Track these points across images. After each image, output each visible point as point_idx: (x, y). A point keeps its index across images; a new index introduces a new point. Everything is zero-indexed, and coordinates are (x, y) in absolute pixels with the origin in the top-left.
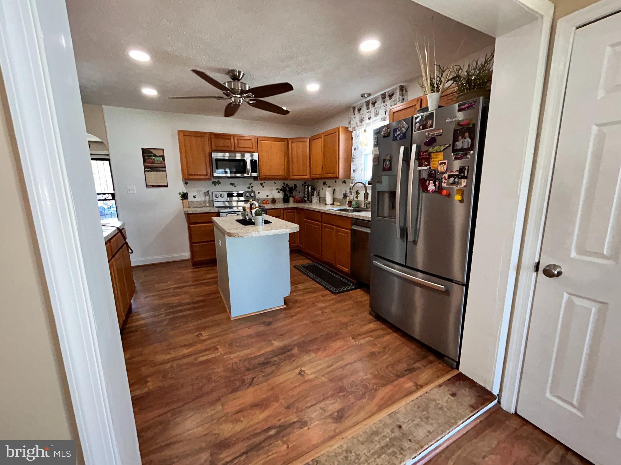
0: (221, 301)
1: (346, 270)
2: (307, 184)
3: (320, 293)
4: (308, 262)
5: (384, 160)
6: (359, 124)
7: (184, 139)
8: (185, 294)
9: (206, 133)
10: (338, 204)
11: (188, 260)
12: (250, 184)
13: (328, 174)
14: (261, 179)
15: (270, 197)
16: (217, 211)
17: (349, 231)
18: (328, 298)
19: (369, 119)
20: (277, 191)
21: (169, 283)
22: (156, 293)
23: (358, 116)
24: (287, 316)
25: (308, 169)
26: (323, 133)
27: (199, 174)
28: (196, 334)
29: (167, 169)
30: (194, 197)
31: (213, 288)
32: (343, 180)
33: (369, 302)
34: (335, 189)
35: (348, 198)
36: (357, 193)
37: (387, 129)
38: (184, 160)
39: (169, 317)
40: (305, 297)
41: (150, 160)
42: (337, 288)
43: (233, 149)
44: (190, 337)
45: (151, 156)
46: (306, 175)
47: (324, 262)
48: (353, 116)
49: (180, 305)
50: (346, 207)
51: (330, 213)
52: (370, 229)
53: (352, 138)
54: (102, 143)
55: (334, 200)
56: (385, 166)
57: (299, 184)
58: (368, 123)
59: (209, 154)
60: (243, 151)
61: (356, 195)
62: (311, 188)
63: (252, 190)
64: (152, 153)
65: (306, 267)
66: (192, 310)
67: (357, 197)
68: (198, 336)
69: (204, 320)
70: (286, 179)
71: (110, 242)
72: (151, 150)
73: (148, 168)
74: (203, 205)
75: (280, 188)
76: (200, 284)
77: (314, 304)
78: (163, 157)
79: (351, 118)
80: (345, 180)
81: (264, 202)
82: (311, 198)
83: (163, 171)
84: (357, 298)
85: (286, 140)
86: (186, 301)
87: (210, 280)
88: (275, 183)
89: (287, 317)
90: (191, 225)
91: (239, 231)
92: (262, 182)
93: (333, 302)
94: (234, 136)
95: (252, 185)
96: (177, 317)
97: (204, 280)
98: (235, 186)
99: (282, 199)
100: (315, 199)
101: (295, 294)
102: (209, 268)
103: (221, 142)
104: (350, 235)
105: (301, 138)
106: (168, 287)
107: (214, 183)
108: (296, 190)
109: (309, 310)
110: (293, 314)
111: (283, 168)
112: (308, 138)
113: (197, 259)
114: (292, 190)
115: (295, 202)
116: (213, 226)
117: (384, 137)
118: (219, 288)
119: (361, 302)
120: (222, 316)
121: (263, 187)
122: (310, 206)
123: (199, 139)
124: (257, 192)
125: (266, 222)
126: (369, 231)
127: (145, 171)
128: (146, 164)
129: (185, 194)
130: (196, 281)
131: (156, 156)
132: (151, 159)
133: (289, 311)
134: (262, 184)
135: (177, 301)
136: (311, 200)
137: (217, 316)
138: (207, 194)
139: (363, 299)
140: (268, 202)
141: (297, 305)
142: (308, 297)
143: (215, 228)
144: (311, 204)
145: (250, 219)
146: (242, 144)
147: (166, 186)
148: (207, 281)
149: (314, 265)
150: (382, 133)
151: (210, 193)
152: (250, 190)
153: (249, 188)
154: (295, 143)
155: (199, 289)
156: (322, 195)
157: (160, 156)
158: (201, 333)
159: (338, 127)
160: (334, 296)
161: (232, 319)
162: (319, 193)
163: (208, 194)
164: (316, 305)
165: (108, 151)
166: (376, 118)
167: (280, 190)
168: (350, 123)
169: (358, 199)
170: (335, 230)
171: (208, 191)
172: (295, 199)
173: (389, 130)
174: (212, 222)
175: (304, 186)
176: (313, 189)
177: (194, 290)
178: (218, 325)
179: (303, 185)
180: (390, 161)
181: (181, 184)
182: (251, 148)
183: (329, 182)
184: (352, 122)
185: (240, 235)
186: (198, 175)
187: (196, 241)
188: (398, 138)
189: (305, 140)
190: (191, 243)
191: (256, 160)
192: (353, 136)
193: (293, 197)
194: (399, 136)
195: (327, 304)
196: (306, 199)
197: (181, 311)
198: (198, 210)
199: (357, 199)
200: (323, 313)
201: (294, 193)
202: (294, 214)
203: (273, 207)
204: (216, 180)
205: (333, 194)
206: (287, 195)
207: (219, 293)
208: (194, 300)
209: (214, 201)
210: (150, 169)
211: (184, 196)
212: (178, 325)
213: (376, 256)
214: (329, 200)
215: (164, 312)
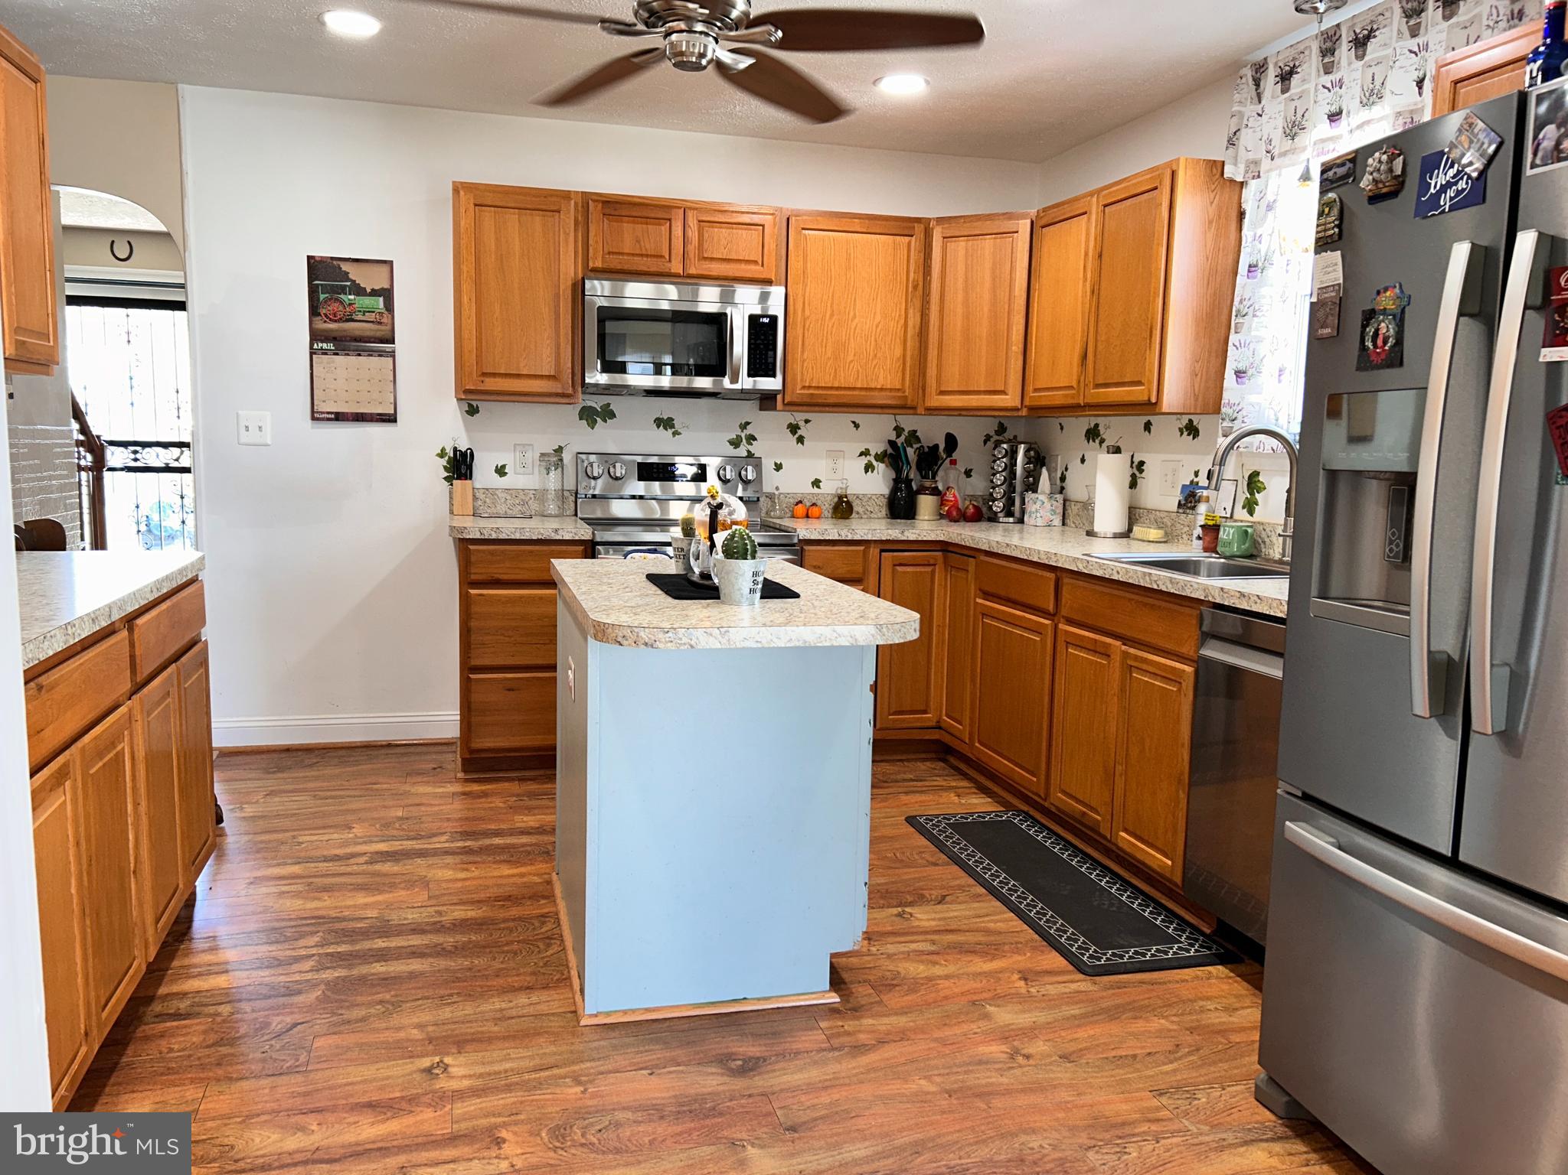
0: (558, 937)
1: (1160, 860)
2: (1008, 435)
3: (1021, 960)
4: (979, 804)
5: (1369, 316)
6: (1280, 143)
7: (477, 223)
8: (410, 884)
9: (566, 195)
10: (1154, 534)
11: (448, 743)
12: (744, 426)
13: (1106, 385)
14: (792, 405)
15: (830, 488)
16: (588, 536)
17: (1189, 669)
18: (1052, 990)
19: (1334, 117)
20: (864, 460)
21: (358, 830)
22: (296, 869)
23: (1275, 105)
24: (836, 1042)
25: (1016, 364)
26: (1099, 191)
27: (525, 372)
28: (426, 1062)
29: (400, 345)
30: (501, 471)
31: (529, 873)
32: (1185, 420)
33: (1256, 1036)
34: (1142, 463)
35: (1202, 508)
36: (1253, 483)
37: (1391, 160)
38: (469, 310)
39: (328, 975)
40: (938, 971)
41: (334, 306)
42: (1103, 946)
43: (676, 267)
44: (399, 1072)
45: (343, 290)
46: (1003, 392)
47: (1059, 817)
48: (1251, 109)
49: (385, 929)
50: (1193, 550)
51: (1099, 573)
52: (1280, 661)
53: (1241, 215)
54: (166, 236)
55: (1134, 515)
56: (1369, 344)
57: (969, 433)
58: (1323, 141)
59: (574, 285)
60: (726, 279)
61: (1243, 495)
62: (1027, 451)
63: (750, 455)
64: (345, 276)
65: (968, 829)
66: (430, 955)
67: (1250, 506)
68: (428, 1071)
69: (468, 1009)
70: (905, 407)
71: (131, 630)
72: (345, 267)
73: (326, 340)
74: (534, 506)
75: (877, 448)
76: (482, 850)
77: (975, 1006)
78: (387, 294)
79: (1241, 114)
80: (1195, 419)
81: (800, 510)
82: (1023, 502)
83: (381, 354)
84: (1202, 1010)
85: (919, 229)
86: (412, 916)
87: (524, 839)
88: (857, 426)
89: (833, 1049)
90: (473, 592)
91: (644, 619)
92: (799, 417)
93: (1075, 1011)
94: (685, 208)
95: (749, 430)
96: (363, 979)
97: (498, 833)
98: (675, 434)
99: (884, 501)
100: (1041, 506)
101: (891, 949)
102: (533, 787)
103: (629, 236)
104: (1188, 685)
105: (989, 217)
106: (349, 850)
107: (589, 416)
108: (954, 462)
109: (947, 1032)
110: (863, 1037)
111: (898, 352)
112: (1023, 216)
113: (486, 742)
114: (929, 460)
115: (942, 516)
116: (553, 601)
117: (1375, 198)
118: (554, 877)
119: (1223, 1032)
120: (547, 1002)
121: (801, 440)
122: (1015, 540)
123: (537, 219)
124: (768, 465)
125: (773, 591)
126: (1273, 669)
127: (313, 353)
128: (321, 325)
129: (464, 454)
130: (467, 835)
131: (359, 291)
132: (341, 302)
133: (849, 1025)
134: (793, 428)
135: (373, 913)
136: (1023, 512)
137: (522, 999)
138: (554, 459)
139: (1235, 1019)
140: (814, 511)
141: (893, 1000)
142: (951, 969)
143: (560, 606)
144: (1021, 531)
145: (705, 576)
146: (721, 242)
147: (390, 419)
148: (509, 840)
149: (1008, 821)
150: (1366, 182)
151: (567, 457)
152: (742, 451)
153: (735, 443)
154: (962, 244)
155: (475, 872)
156: (1075, 489)
157: (375, 293)
158: (447, 1060)
159: (1169, 164)
160: (1083, 984)
161: (583, 1023)
162: (1063, 479)
163: (560, 464)
164: (986, 1016)
165: (184, 270)
166: (1365, 114)
167: (878, 458)
168: (1231, 143)
169: (1257, 517)
170: (1117, 658)
171: (559, 450)
172: (942, 504)
173: (1398, 163)
174: (551, 584)
175: (990, 444)
176: (1039, 459)
177: (449, 874)
178: (521, 1036)
179: (988, 438)
180: (1400, 320)
181: (451, 410)
182: (755, 262)
183: (1113, 428)
184: (1246, 138)
185: (644, 635)
186: (518, 376)
187: (487, 661)
188: (1445, 201)
189: (1009, 225)
190: (468, 668)
191: (774, 319)
192: (1248, 206)
193: (935, 492)
194: (1451, 193)
195: (1040, 1017)
196: (997, 507)
197: (382, 956)
198: (509, 529)
199: (1251, 513)
200: (1012, 1057)
201: (941, 473)
202: (933, 573)
203: (833, 535)
204: (596, 402)
205: (1133, 484)
206: (908, 482)
207: (550, 897)
208: (440, 913)
209: (581, 491)
210: (331, 346)
211: (460, 465)
212: (357, 1013)
213: (1306, 797)
214: (1108, 514)
215: (314, 951)
